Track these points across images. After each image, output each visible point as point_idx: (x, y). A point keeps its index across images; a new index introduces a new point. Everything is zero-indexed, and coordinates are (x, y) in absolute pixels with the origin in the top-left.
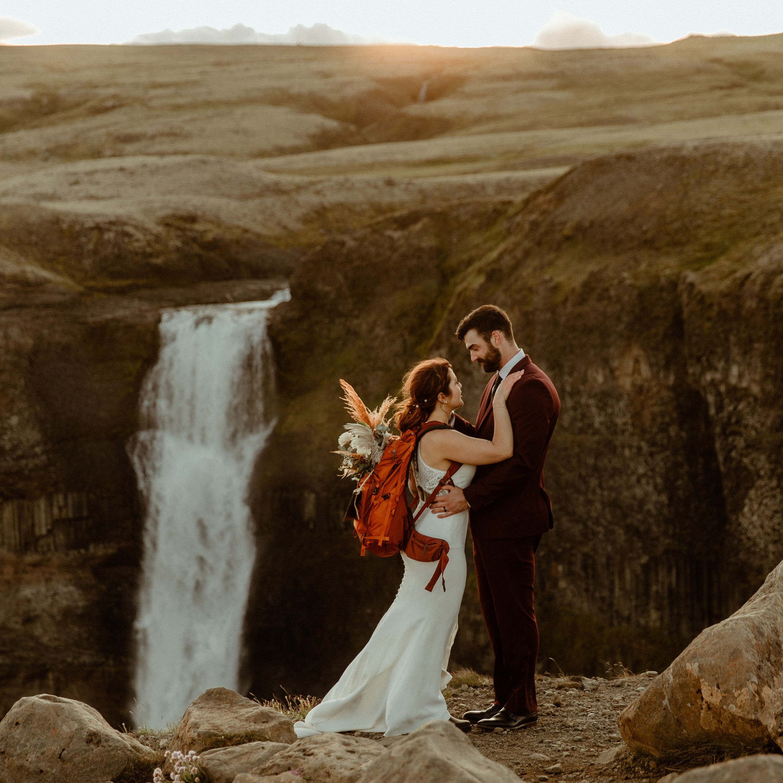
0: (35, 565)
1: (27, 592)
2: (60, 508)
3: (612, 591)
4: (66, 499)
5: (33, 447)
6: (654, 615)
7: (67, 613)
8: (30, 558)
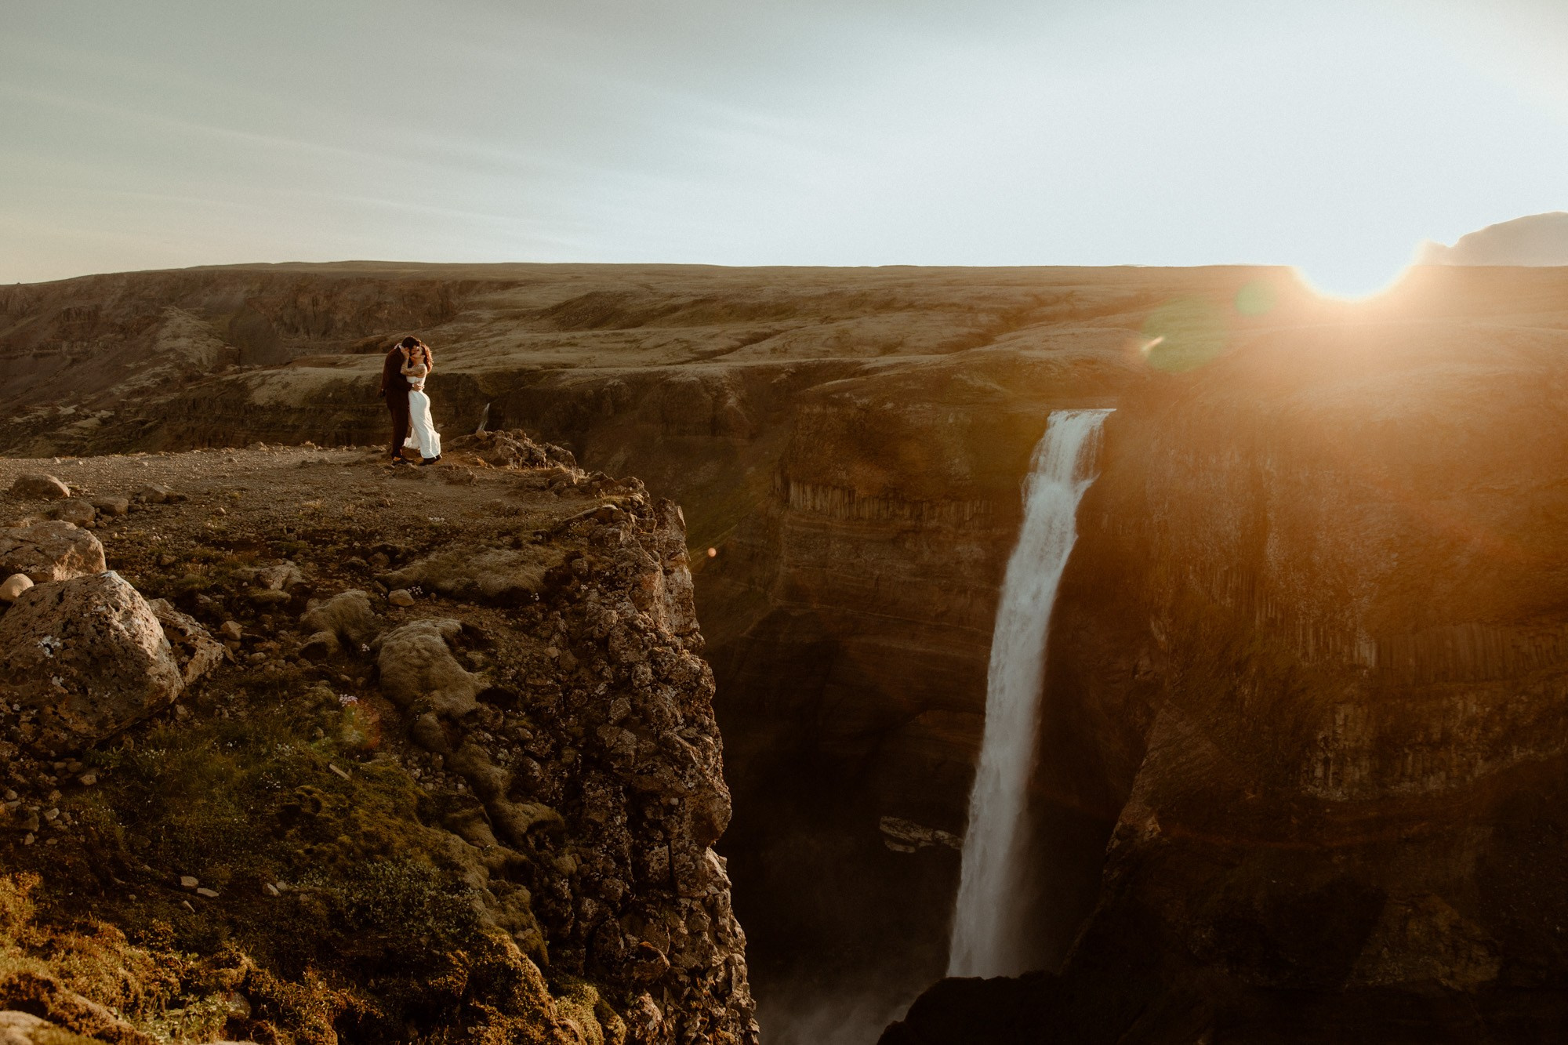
0: (964, 535)
1: (959, 548)
2: (977, 508)
3: (1211, 584)
4: (981, 503)
5: (965, 475)
6: (1229, 600)
7: (976, 561)
8: (961, 531)
